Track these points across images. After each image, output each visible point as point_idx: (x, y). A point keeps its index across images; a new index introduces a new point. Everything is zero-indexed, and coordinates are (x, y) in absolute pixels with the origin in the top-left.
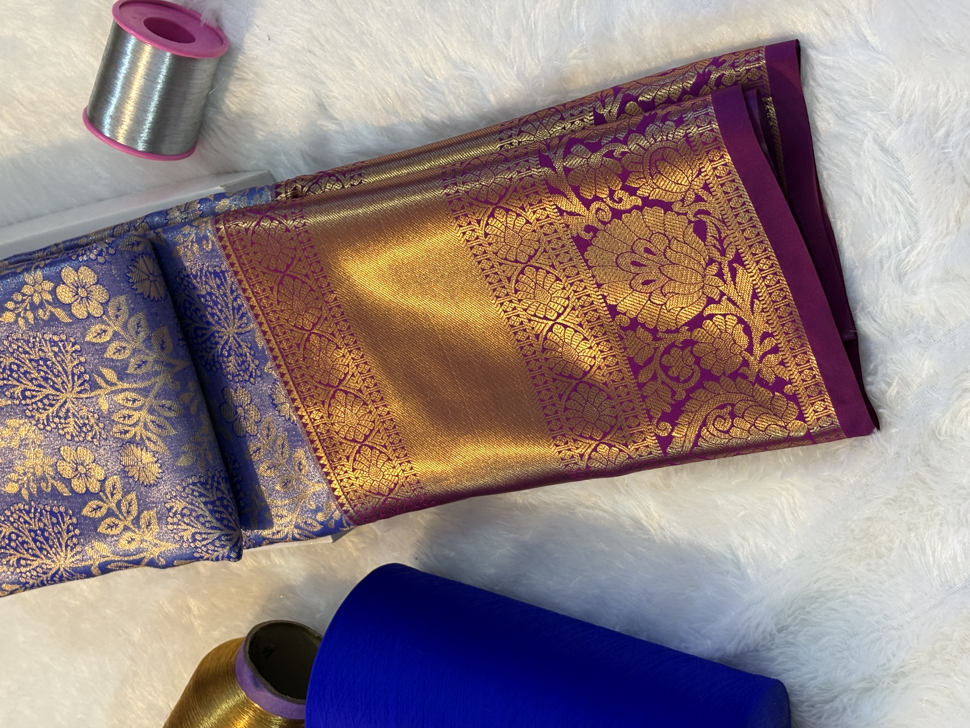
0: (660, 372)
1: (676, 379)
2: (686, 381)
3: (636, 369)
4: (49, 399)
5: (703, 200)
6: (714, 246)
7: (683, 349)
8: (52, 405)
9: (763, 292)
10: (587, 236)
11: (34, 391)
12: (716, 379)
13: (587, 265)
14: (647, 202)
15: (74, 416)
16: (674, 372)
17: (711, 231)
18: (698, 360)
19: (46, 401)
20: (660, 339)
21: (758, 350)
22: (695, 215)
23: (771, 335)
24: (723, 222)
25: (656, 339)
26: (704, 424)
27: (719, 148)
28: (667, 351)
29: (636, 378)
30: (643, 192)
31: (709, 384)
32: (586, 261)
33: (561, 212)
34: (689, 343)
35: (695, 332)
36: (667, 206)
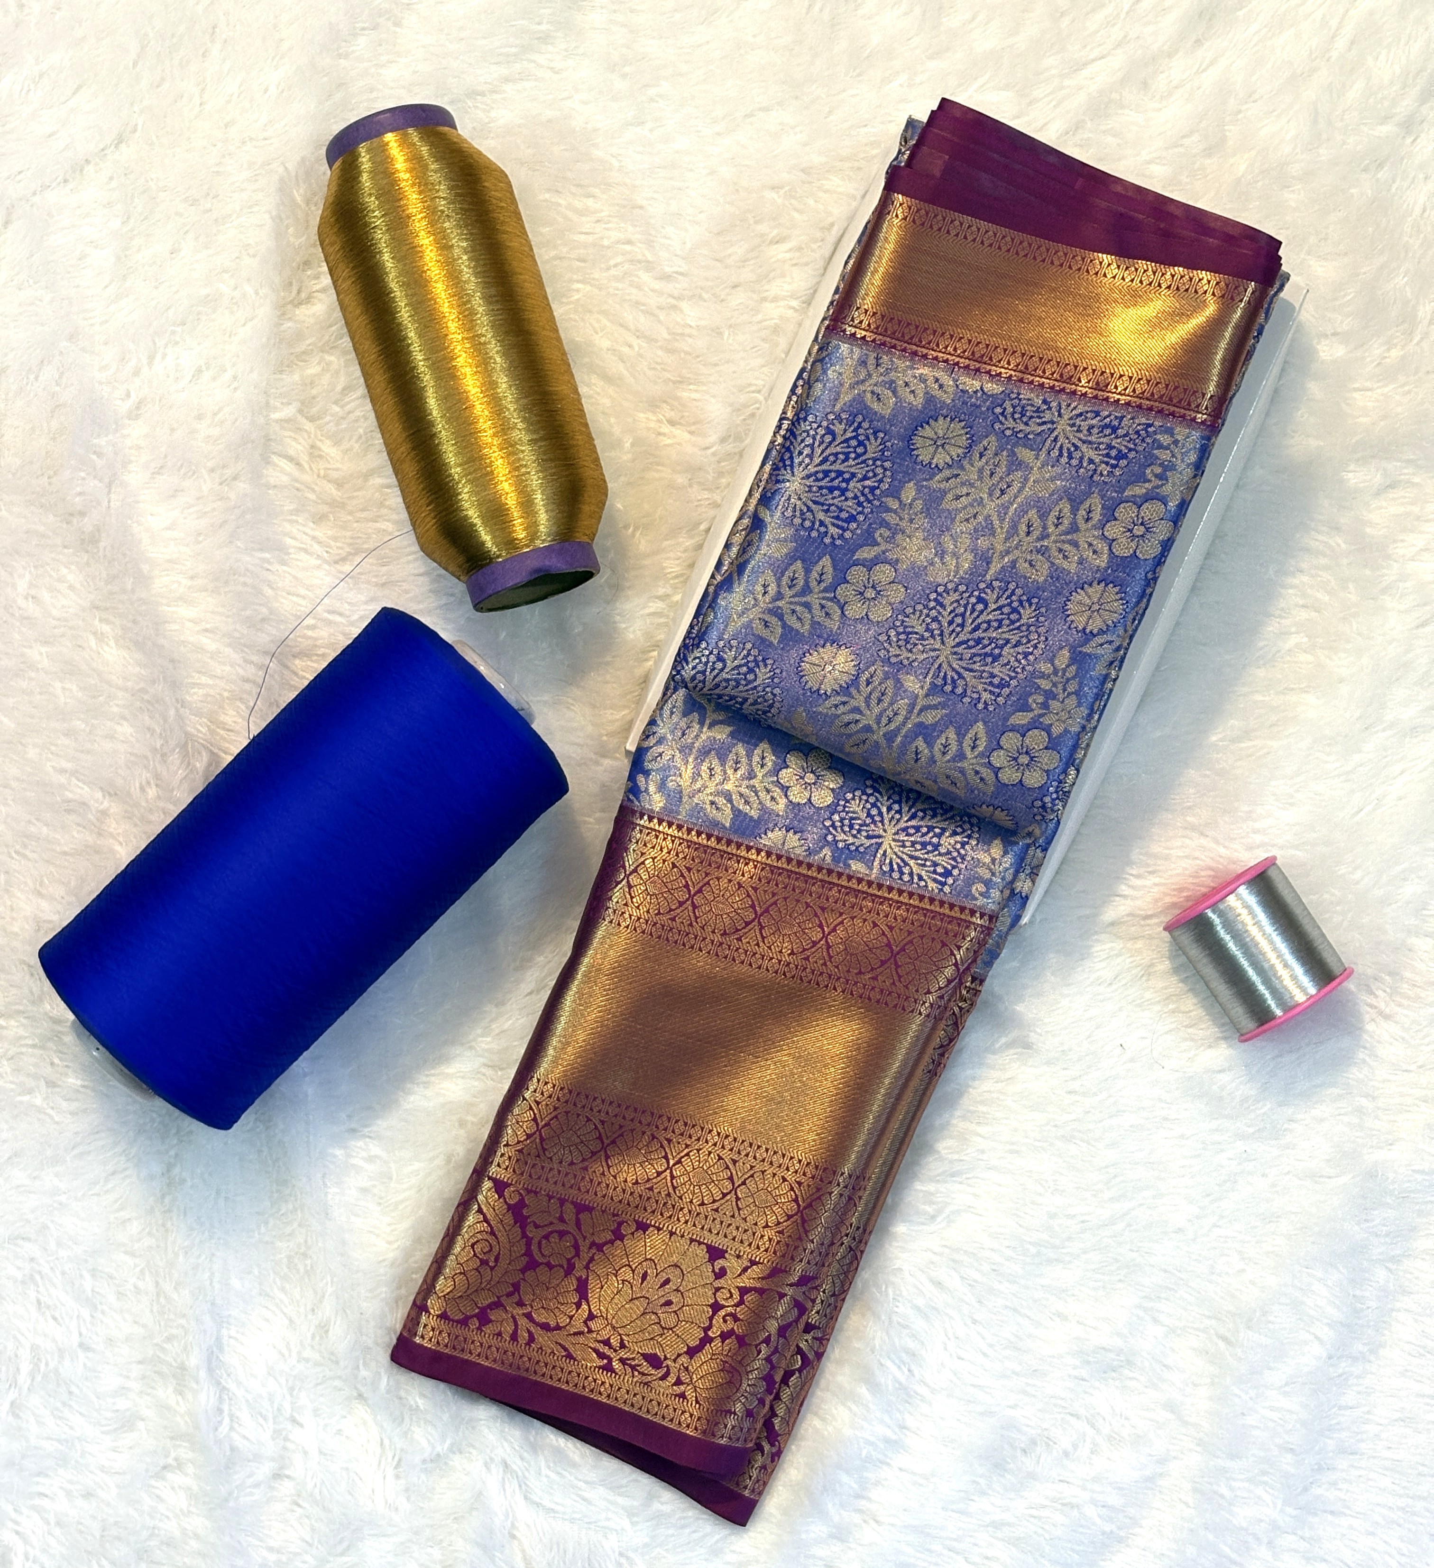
0: (562, 1227)
1: (546, 1237)
2: (540, 1243)
3: (581, 1208)
4: (958, 625)
5: (675, 1384)
6: (633, 1359)
7: (569, 1260)
8: (950, 623)
9: (569, 1366)
10: (719, 1263)
11: (978, 616)
12: (523, 1271)
13: (695, 1240)
14: (706, 1340)
15: (922, 638)
16: (554, 1238)
17: (645, 1367)
18: (550, 1266)
19: (959, 620)
20: (590, 1248)
21: (523, 1322)
22: (667, 1366)
23: (528, 1344)
24: (646, 1384)
25: (593, 1244)
26: (492, 1233)
27: (704, 1432)
28: (576, 1247)
29: (572, 1203)
30: (717, 1343)
31: (525, 1260)
32: (700, 1243)
33: (753, 1263)
34: (569, 1270)
35: (575, 1282)
36: (692, 1352)
